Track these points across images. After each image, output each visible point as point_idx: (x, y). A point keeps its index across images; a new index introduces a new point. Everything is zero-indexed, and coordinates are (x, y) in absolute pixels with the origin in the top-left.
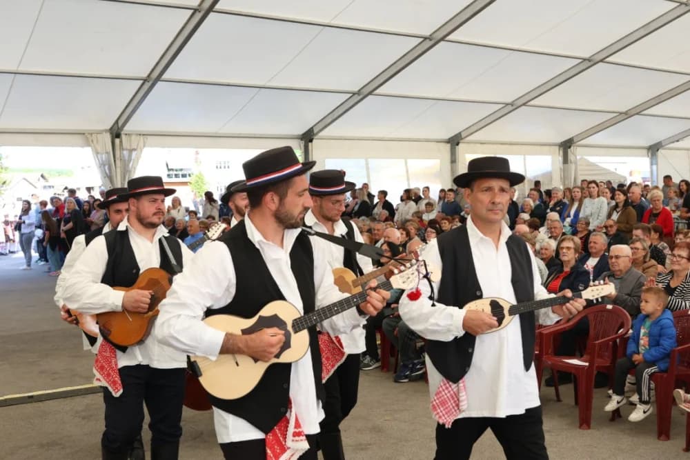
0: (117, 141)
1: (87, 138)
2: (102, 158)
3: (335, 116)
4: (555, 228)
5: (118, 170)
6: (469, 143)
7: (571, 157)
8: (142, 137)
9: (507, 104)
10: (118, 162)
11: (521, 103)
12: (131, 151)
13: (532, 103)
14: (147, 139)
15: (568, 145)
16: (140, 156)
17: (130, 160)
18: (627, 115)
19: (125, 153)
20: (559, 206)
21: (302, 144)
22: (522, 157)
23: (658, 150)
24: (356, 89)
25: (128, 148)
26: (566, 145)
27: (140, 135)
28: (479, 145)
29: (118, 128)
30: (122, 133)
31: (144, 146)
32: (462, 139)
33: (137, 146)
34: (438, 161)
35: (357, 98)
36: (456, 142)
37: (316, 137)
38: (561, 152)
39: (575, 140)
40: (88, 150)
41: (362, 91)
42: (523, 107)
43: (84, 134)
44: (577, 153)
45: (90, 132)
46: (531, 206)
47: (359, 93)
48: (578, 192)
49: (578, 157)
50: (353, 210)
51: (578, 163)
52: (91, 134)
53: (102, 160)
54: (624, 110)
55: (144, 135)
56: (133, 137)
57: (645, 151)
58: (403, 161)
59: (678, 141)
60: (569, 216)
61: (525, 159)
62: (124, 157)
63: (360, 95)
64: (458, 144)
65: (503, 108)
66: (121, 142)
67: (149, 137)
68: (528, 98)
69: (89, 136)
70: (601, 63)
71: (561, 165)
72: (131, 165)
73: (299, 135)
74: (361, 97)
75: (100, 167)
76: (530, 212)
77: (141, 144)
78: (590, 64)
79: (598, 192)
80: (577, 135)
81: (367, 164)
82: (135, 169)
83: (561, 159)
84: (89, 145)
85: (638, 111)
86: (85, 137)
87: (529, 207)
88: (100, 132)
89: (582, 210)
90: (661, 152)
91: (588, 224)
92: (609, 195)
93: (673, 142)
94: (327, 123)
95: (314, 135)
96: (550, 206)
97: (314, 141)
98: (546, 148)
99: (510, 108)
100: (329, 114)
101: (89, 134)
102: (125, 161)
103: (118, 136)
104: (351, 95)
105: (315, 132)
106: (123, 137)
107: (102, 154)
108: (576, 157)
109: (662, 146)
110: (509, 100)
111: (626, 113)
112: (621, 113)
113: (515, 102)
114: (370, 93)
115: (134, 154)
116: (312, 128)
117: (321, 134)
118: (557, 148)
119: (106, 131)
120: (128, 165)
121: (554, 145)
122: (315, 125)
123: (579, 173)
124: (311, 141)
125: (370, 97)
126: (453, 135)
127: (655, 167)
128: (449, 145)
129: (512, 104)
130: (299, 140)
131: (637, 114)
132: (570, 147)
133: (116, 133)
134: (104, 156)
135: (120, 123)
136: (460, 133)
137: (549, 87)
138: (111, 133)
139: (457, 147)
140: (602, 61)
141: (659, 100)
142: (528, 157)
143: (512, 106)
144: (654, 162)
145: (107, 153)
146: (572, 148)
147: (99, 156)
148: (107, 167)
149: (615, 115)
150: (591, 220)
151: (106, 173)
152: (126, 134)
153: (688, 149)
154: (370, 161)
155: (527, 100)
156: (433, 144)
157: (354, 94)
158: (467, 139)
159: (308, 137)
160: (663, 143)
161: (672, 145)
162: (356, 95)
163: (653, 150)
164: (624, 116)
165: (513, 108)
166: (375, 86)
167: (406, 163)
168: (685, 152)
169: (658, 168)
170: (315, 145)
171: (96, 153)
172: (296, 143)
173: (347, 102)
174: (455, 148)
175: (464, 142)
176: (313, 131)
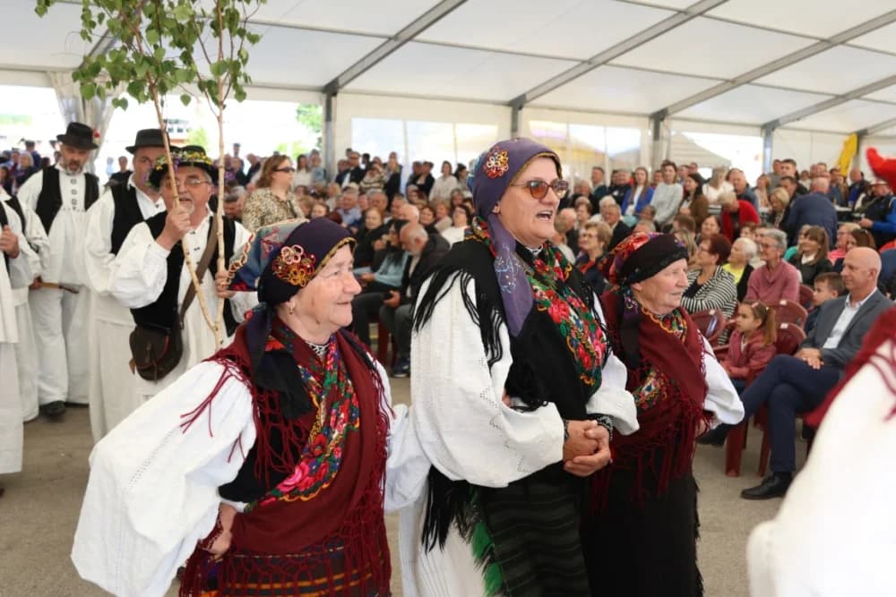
1: (50, 79)
2: (68, 102)
3: (365, 66)
4: (610, 214)
5: (89, 120)
6: (535, 107)
7: (663, 132)
9: (583, 62)
10: (88, 110)
11: (600, 62)
12: (105, 97)
13: (615, 61)
15: (661, 116)
17: (103, 108)
18: (733, 83)
21: (324, 97)
22: (602, 128)
23: (773, 130)
24: (392, 33)
26: (659, 117)
28: (548, 111)
32: (526, 102)
34: (496, 126)
35: (394, 44)
36: (518, 105)
37: (340, 90)
38: (652, 125)
39: (670, 111)
40: (50, 94)
41: (401, 35)
42: (603, 67)
43: (44, 72)
44: (672, 128)
45: (53, 70)
47: (395, 37)
48: (643, 174)
49: (673, 133)
51: (673, 140)
52: (55, 73)
53: (68, 106)
54: (731, 77)
57: (757, 130)
58: (450, 125)
59: (798, 119)
60: (632, 203)
61: (605, 131)
62: (95, 103)
63: (398, 40)
64: (520, 108)
65: (577, 66)
68: (609, 55)
69: (52, 75)
70: (699, 18)
71: (650, 141)
72: (104, 114)
73: (320, 87)
74: (398, 43)
75: (66, 114)
78: (686, 17)
79: (675, 176)
80: (673, 106)
81: (405, 127)
82: (109, 118)
83: (650, 133)
84: (50, 85)
85: (748, 79)
86: (46, 75)
87: (588, 190)
88: (65, 70)
90: (778, 133)
93: (793, 121)
94: (355, 73)
95: (339, 87)
97: (339, 95)
98: (633, 119)
99: (586, 66)
100: (358, 63)
101: (51, 72)
102: (97, 108)
104: (384, 40)
105: (341, 82)
107: (69, 98)
108: (669, 131)
109: (779, 125)
110: (587, 57)
111: (733, 81)
112: (727, 81)
113: (594, 60)
114: (410, 39)
115: (109, 100)
116: (337, 78)
117: (349, 87)
118: (647, 120)
120: (101, 114)
121: (644, 115)
122: (343, 74)
123: (673, 151)
124: (335, 94)
125: (409, 43)
126: (517, 95)
127: (768, 151)
128: (509, 110)
129: (589, 62)
130: (320, 94)
131: (748, 82)
132: (662, 119)
134: (70, 101)
136: (525, 95)
137: (635, 43)
140: (701, 14)
141: (773, 67)
142: (608, 128)
143: (590, 64)
144: (768, 143)
145: (75, 97)
146: (665, 121)
147: (64, 101)
148: (74, 115)
149: (719, 82)
153: (812, 131)
154: (409, 123)
155: (608, 58)
156: (490, 106)
157: (390, 39)
158: (534, 102)
159: (331, 90)
160: (781, 122)
161: (792, 125)
162: (392, 41)
163: (768, 128)
164: (729, 85)
165: (591, 66)
166: (416, 30)
167: (454, 128)
168: (809, 133)
169: (771, 152)
170: (340, 101)
171: (61, 97)
172: (315, 96)
173: (381, 49)
174: (517, 113)
175: (529, 106)
176: (337, 83)
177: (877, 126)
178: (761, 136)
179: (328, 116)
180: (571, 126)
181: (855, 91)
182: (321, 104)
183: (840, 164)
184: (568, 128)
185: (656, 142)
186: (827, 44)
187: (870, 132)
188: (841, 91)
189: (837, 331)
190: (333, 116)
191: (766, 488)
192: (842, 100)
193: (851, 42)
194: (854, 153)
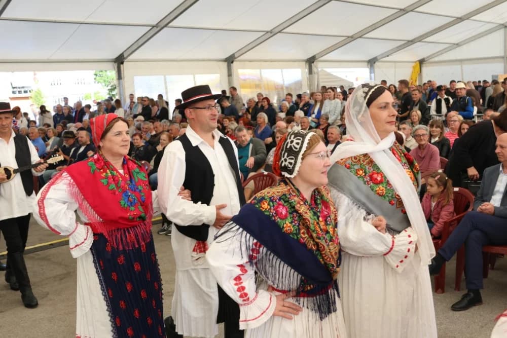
3: (140, 44)
4: (304, 122)
6: (240, 61)
7: (314, 69)
9: (267, 32)
11: (277, 31)
13: (284, 31)
15: (312, 60)
18: (352, 38)
20: (306, 107)
21: (116, 65)
22: (280, 70)
23: (374, 63)
24: (155, 23)
26: (311, 61)
28: (248, 63)
32: (235, 58)
34: (218, 75)
35: (155, 30)
36: (231, 61)
37: (126, 60)
38: (307, 66)
39: (317, 57)
41: (160, 24)
42: (279, 34)
44: (319, 67)
46: (287, 107)
47: (157, 26)
48: (319, 95)
49: (319, 69)
50: (156, 114)
51: (320, 73)
54: (350, 35)
57: (366, 64)
58: (192, 76)
59: (388, 56)
60: (314, 113)
61: (282, 71)
63: (158, 27)
64: (232, 62)
65: (264, 35)
68: (281, 27)
70: (333, 2)
71: (307, 75)
73: (112, 59)
74: (158, 29)
76: (286, 111)
78: (325, 2)
79: (334, 95)
80: (318, 53)
81: (165, 79)
83: (307, 70)
85: (360, 35)
87: (285, 108)
89: (323, 108)
90: (377, 64)
91: (327, 119)
92: (342, 97)
93: (385, 57)
94: (134, 49)
95: (124, 58)
96: (300, 107)
97: (125, 63)
98: (296, 63)
99: (269, 35)
100: (136, 42)
104: (151, 27)
105: (125, 55)
108: (317, 68)
109: (377, 60)
110: (269, 29)
111: (352, 37)
112: (348, 37)
113: (273, 30)
114: (166, 26)
116: (123, 53)
117: (131, 57)
118: (304, 63)
121: (303, 61)
122: (125, 51)
123: (321, 80)
124: (122, 63)
125: (166, 29)
126: (229, 55)
127: (373, 75)
129: (271, 32)
130: (113, 63)
131: (360, 37)
132: (313, 62)
136: (234, 54)
137: (297, 19)
139: (232, 64)
141: (374, 27)
142: (283, 70)
143: (271, 33)
144: (372, 71)
146: (315, 63)
149: (344, 38)
150: (329, 116)
153: (395, 62)
154: (168, 77)
155: (281, 29)
156: (215, 63)
157: (153, 27)
158: (239, 58)
159: (120, 61)
160: (378, 58)
161: (384, 59)
162: (155, 28)
163: (372, 62)
164: (351, 39)
165: (272, 34)
166: (169, 21)
167: (194, 78)
168: (393, 63)
169: (374, 75)
170: (126, 67)
172: (111, 65)
173: (149, 33)
174: (230, 66)
175: (237, 61)
176: (123, 56)
177: (429, 56)
178: (368, 67)
179: (120, 77)
180: (262, 70)
181: (418, 38)
182: (115, 70)
183: (412, 79)
184: (261, 71)
185: (311, 75)
186: (403, 11)
187: (426, 60)
188: (410, 39)
189: (498, 191)
190: (122, 76)
191: (466, 301)
192: (412, 43)
193: (416, 10)
194: (419, 72)
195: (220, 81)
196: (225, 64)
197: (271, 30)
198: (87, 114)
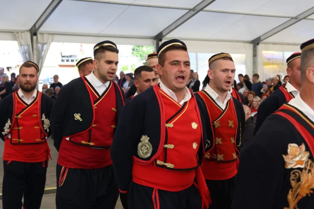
0: (35, 37)
1: (15, 36)
2: (24, 49)
3: (178, 25)
5: (35, 57)
6: (265, 43)
8: (50, 36)
9: (292, 18)
10: (35, 51)
11: (301, 18)
12: (43, 44)
13: (308, 17)
14: (54, 36)
16: (49, 48)
17: (42, 50)
19: (39, 45)
21: (155, 42)
24: (192, 7)
25: (42, 42)
27: (49, 34)
28: (272, 45)
29: (35, 29)
30: (38, 32)
31: (52, 41)
32: (261, 41)
33: (48, 41)
34: (244, 55)
36: (257, 43)
37: (164, 38)
40: (15, 44)
41: (196, 8)
42: (304, 20)
43: (13, 32)
45: (17, 31)
47: (193, 9)
52: (18, 33)
55: (52, 34)
56: (45, 36)
62: (38, 47)
63: (194, 11)
64: (258, 44)
65: (289, 20)
66: (37, 38)
67: (55, 36)
69: (16, 34)
72: (43, 54)
73: (153, 37)
75: (23, 54)
77: (50, 40)
81: (197, 56)
82: (46, 56)
84: (15, 39)
86: (14, 34)
88: (23, 32)
94: (172, 29)
95: (163, 36)
99: (294, 20)
100: (173, 23)
101: (16, 32)
102: (39, 50)
103: (35, 34)
104: (188, 11)
105: (164, 34)
106: (39, 35)
107: (25, 45)
110: (294, 16)
113: (299, 16)
114: (201, 10)
115: (45, 46)
116: (162, 32)
119: (27, 31)
120: (41, 54)
122: (164, 30)
124: (161, 40)
125: (201, 12)
126: (255, 38)
128: (252, 45)
129: (296, 18)
130: (153, 40)
133: (34, 32)
134: (26, 47)
135: (37, 26)
136: (260, 37)
138: (31, 33)
139: (257, 46)
143: (296, 19)
145: (28, 45)
147: (23, 47)
148: (27, 55)
151: (27, 58)
152: (40, 33)
155: (307, 15)
156: (242, 44)
157: (190, 10)
158: (264, 41)
159: (158, 38)
162: (192, 11)
165: (297, 20)
166: (204, 6)
171: (21, 45)
172: (150, 41)
173: (186, 15)
174: (256, 47)
175: (262, 43)
176: (162, 34)
182: (154, 45)
184: (283, 54)
195: (246, 60)
196: (251, 46)
197: (296, 17)
198: (127, 82)
